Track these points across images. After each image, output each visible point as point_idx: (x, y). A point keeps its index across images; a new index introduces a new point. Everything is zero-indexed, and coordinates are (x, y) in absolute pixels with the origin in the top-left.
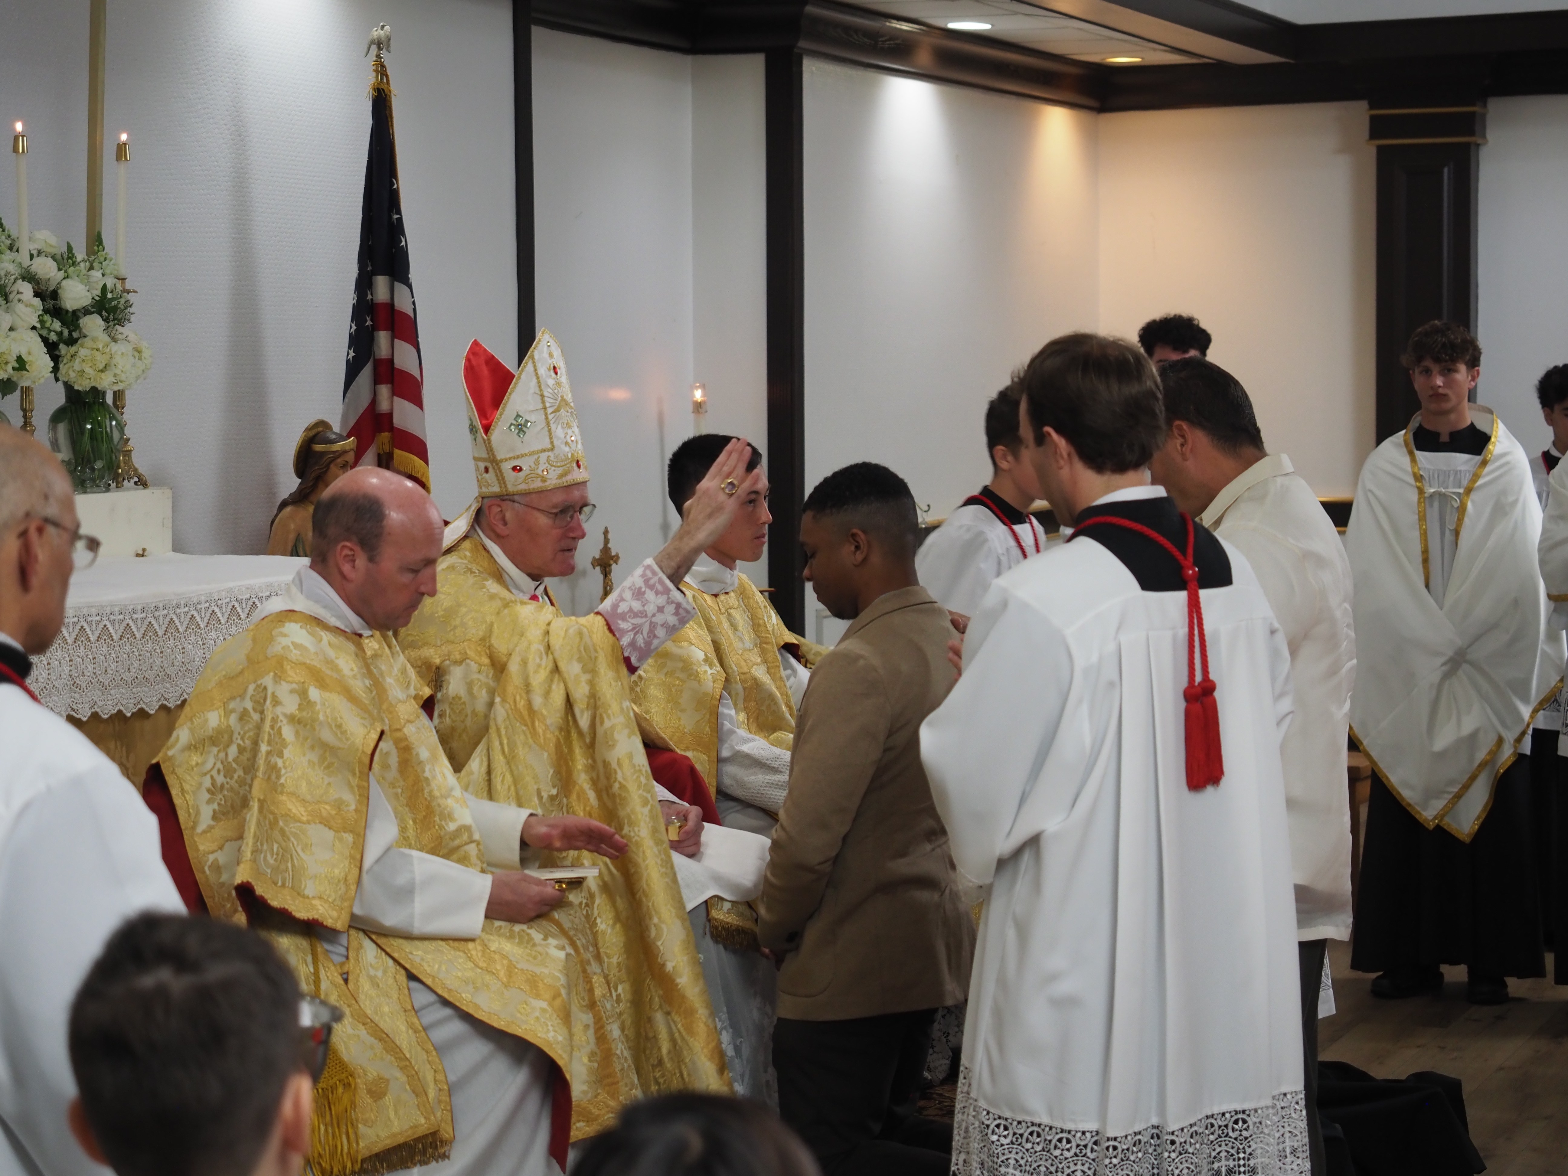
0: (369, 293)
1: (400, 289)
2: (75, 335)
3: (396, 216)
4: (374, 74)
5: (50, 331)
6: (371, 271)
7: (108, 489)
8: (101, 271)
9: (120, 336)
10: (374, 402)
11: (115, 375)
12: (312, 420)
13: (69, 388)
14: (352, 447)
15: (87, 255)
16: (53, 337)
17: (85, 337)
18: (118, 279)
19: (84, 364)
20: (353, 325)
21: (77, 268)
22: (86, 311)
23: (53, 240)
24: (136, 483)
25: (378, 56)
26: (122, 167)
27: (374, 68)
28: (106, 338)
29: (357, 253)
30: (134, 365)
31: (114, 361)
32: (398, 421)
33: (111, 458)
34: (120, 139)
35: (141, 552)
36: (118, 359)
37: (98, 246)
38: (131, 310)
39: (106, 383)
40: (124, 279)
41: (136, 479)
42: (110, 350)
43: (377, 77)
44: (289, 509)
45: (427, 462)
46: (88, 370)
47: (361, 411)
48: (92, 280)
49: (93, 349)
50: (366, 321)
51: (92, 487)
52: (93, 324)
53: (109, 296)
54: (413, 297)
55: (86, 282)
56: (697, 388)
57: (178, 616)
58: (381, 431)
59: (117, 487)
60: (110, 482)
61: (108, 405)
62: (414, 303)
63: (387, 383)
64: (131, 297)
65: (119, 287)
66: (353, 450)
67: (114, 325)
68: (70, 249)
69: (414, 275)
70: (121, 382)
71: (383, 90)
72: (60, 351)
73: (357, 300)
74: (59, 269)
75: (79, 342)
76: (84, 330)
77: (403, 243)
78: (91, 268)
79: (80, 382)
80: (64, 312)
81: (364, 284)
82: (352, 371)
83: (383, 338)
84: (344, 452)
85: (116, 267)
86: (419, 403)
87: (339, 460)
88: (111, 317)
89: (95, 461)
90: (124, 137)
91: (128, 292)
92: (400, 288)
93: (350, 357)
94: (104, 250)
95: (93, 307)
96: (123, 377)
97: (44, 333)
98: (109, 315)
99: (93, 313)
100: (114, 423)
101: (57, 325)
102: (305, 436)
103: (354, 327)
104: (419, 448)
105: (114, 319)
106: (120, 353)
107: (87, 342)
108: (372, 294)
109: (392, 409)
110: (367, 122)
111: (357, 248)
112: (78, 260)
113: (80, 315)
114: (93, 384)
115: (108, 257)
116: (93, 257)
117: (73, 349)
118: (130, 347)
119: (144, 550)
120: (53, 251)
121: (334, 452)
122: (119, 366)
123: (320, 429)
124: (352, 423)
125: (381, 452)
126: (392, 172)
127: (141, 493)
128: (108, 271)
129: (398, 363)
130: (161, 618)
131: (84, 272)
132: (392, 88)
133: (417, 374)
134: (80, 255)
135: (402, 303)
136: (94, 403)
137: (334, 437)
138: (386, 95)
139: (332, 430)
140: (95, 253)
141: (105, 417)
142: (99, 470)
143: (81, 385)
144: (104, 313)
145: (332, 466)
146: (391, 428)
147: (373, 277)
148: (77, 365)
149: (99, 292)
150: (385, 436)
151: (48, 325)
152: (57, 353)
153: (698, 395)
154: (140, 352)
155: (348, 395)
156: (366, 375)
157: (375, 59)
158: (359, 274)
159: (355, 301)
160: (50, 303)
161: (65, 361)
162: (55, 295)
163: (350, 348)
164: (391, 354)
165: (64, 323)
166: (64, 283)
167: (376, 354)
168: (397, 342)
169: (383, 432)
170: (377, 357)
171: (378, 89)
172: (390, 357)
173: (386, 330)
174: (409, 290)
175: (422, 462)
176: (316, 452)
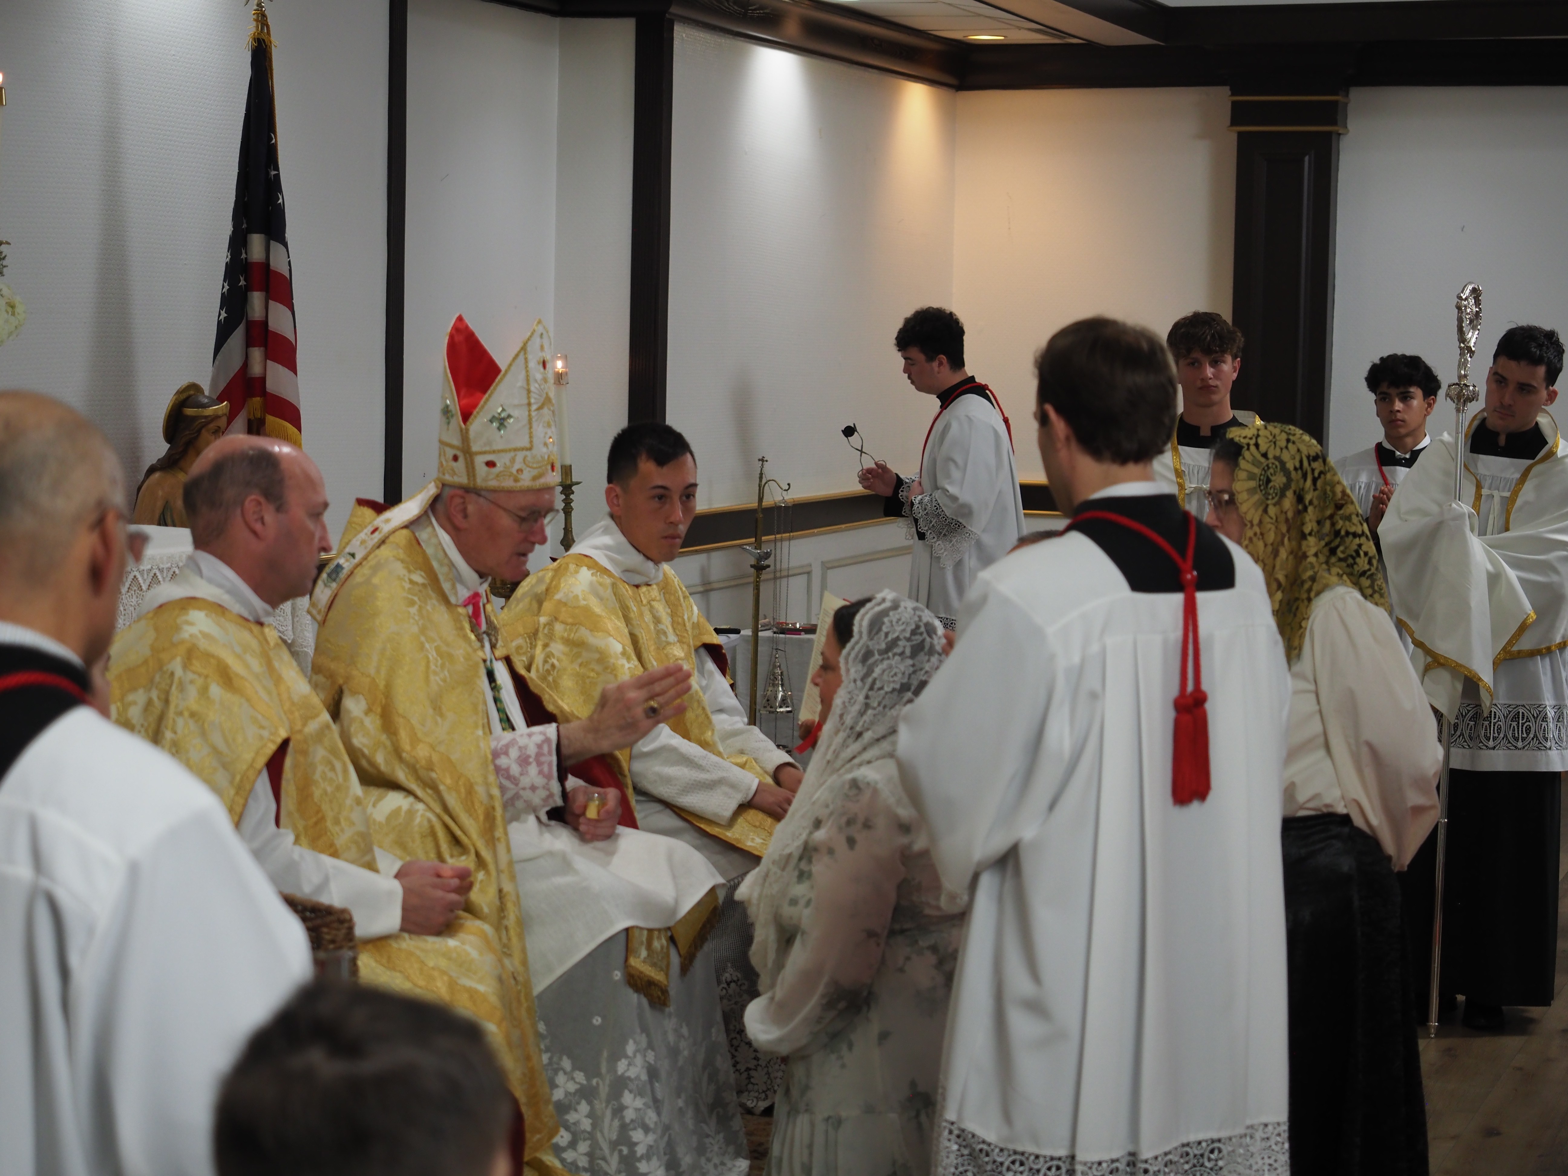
0: (243, 251)
1: (276, 248)
3: (273, 173)
4: (255, 23)
6: (246, 228)
10: (245, 366)
12: (183, 382)
14: (224, 411)
20: (226, 285)
25: (259, 5)
27: (255, 17)
29: (231, 210)
32: (270, 386)
43: (257, 27)
44: (157, 475)
45: (299, 429)
47: (232, 375)
50: (240, 281)
54: (289, 257)
56: (558, 360)
58: (253, 395)
62: (289, 263)
63: (259, 346)
66: (226, 414)
69: (290, 234)
71: (264, 40)
73: (231, 259)
77: (280, 201)
81: (238, 242)
82: (224, 333)
83: (256, 299)
84: (216, 417)
86: (293, 368)
87: (212, 426)
92: (275, 246)
93: (222, 317)
102: (176, 399)
103: (227, 287)
104: (292, 415)
108: (246, 253)
109: (265, 374)
110: (246, 73)
111: (232, 205)
121: (206, 417)
123: (192, 392)
124: (222, 386)
125: (252, 417)
126: (271, 127)
129: (273, 325)
132: (272, 39)
133: (291, 338)
135: (278, 263)
137: (206, 401)
138: (266, 46)
139: (204, 393)
145: (203, 431)
146: (264, 393)
147: (249, 235)
150: (257, 401)
153: (557, 367)
154: (13, 307)
155: (217, 359)
156: (237, 337)
157: (255, 7)
158: (233, 232)
159: (228, 260)
163: (221, 308)
164: (265, 315)
167: (250, 315)
168: (272, 303)
169: (255, 397)
170: (250, 319)
171: (258, 39)
172: (264, 319)
173: (260, 290)
174: (285, 250)
175: (296, 430)
176: (187, 416)
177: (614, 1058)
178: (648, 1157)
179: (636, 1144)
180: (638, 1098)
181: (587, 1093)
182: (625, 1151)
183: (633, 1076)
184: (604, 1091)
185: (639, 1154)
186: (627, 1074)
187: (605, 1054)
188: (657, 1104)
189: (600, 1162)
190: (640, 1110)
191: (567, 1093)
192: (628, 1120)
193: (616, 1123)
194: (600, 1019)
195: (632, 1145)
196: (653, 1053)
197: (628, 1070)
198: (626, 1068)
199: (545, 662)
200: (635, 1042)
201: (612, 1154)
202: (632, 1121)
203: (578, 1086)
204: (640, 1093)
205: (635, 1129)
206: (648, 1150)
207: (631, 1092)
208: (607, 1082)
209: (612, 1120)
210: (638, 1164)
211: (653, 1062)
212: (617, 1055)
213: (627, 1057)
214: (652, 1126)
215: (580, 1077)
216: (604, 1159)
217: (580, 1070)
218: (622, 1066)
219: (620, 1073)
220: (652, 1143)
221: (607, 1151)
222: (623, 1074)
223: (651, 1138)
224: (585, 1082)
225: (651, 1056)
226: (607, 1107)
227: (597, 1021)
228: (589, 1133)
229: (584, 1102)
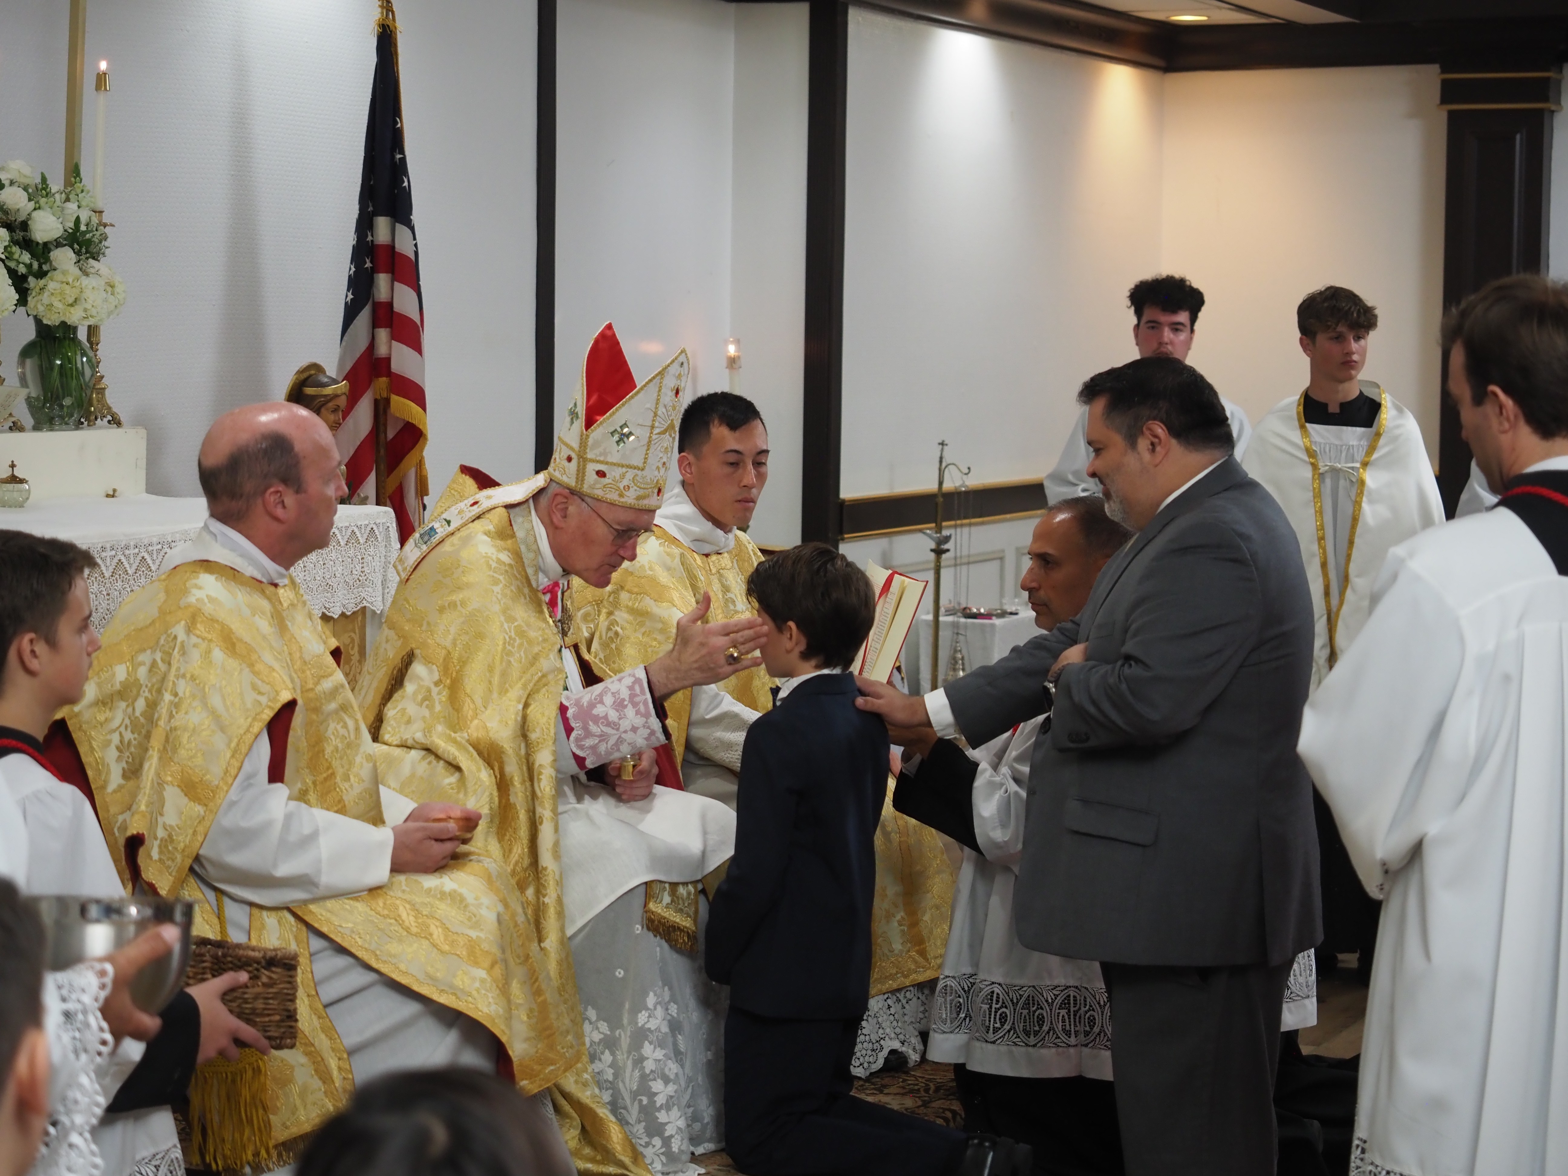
0: (369, 234)
1: (402, 231)
2: (45, 268)
3: (399, 156)
4: (379, 10)
5: (19, 262)
6: (372, 211)
7: (78, 425)
8: (77, 204)
9: (92, 270)
10: (372, 346)
11: (85, 310)
12: (304, 362)
13: (38, 321)
14: (343, 391)
15: (65, 187)
16: (22, 269)
17: (55, 270)
18: (95, 212)
19: (53, 298)
20: (352, 267)
21: (52, 199)
22: (58, 244)
23: (27, 171)
24: (109, 422)
26: (102, 96)
27: (380, 3)
28: (77, 271)
29: (358, 194)
30: (106, 300)
31: (84, 295)
32: (395, 367)
33: (81, 395)
34: (99, 68)
35: (111, 493)
36: (88, 294)
37: (75, 178)
38: (106, 244)
39: (74, 317)
40: (101, 212)
41: (110, 418)
42: (81, 284)
43: (382, 13)
45: (424, 408)
46: (58, 304)
47: (358, 356)
48: (66, 212)
49: (62, 282)
50: (366, 263)
51: (61, 424)
52: (64, 257)
53: (83, 228)
54: (415, 239)
55: (60, 213)
56: (732, 342)
57: (127, 557)
58: (379, 375)
59: (88, 425)
60: (82, 420)
61: (80, 342)
62: (416, 245)
63: (386, 327)
64: (108, 230)
65: (95, 220)
66: (345, 394)
67: (87, 258)
68: (44, 179)
69: (417, 217)
70: (92, 316)
71: (388, 26)
72: (29, 284)
73: (357, 241)
74: (30, 200)
75: (49, 275)
76: (54, 263)
77: (406, 184)
78: (68, 200)
79: (48, 316)
80: (34, 244)
81: (364, 225)
82: (350, 314)
83: (382, 280)
84: (336, 396)
85: (93, 200)
86: (417, 347)
87: (330, 404)
88: (84, 250)
89: (64, 398)
90: (103, 66)
91: (105, 225)
92: (401, 229)
93: (349, 299)
94: (81, 182)
95: (65, 239)
96: (94, 312)
97: (12, 265)
98: (81, 248)
99: (65, 245)
100: (85, 359)
101: (26, 257)
102: (297, 379)
103: (353, 269)
104: (417, 395)
105: (86, 253)
106: (91, 287)
107: (57, 275)
108: (372, 236)
109: (390, 355)
110: (372, 59)
111: (358, 189)
112: (53, 191)
113: (52, 247)
114: (63, 319)
115: (85, 189)
116: (70, 189)
117: (42, 282)
118: (102, 283)
119: (115, 491)
120: (27, 181)
121: (325, 396)
122: (90, 301)
123: (313, 372)
124: (348, 367)
125: (379, 398)
126: (396, 111)
127: (114, 431)
128: (83, 203)
129: (397, 307)
130: (108, 559)
131: (58, 203)
132: (398, 24)
133: (416, 318)
134: (56, 186)
135: (404, 245)
136: (64, 338)
137: (326, 380)
138: (391, 32)
139: (325, 373)
140: (72, 185)
141: (76, 354)
142: (68, 407)
143: (49, 319)
144: (76, 246)
145: (323, 409)
146: (389, 373)
147: (375, 218)
148: (45, 298)
149: (72, 225)
150: (383, 381)
151: (16, 256)
152: (25, 285)
153: (732, 350)
154: (112, 287)
155: (345, 338)
156: (364, 317)
158: (360, 215)
159: (355, 242)
160: (19, 235)
161: (34, 294)
162: (25, 226)
163: (348, 290)
164: (390, 296)
165: (33, 255)
166: (35, 214)
167: (376, 296)
168: (396, 284)
169: (381, 377)
170: (376, 300)
171: (383, 25)
172: (390, 300)
173: (386, 272)
174: (410, 232)
175: (420, 409)
176: (308, 395)
177: (636, 1010)
178: (668, 1107)
179: (656, 1094)
180: (658, 1049)
181: (610, 1043)
182: (645, 1101)
183: (652, 1029)
184: (625, 1042)
185: (658, 1105)
186: (647, 1026)
187: (627, 1006)
188: (678, 1056)
189: (622, 1111)
190: (659, 1061)
191: (592, 1043)
192: (647, 1071)
193: (637, 1073)
194: (622, 972)
195: (652, 1095)
196: (675, 1006)
197: (648, 1021)
198: (646, 1020)
199: (609, 629)
200: (655, 995)
201: (633, 1104)
202: (652, 1071)
203: (602, 1036)
204: (661, 1045)
205: (655, 1080)
206: (667, 1100)
207: (651, 1043)
208: (629, 1033)
209: (633, 1071)
210: (657, 1114)
211: (675, 1015)
212: (639, 1006)
213: (647, 1009)
214: (672, 1077)
215: (604, 1027)
216: (625, 1108)
217: (604, 1021)
218: (642, 1018)
219: (640, 1025)
220: (672, 1094)
221: (628, 1102)
222: (643, 1025)
223: (671, 1089)
224: (608, 1033)
225: (673, 1009)
226: (628, 1058)
227: (620, 973)
228: (610, 1082)
229: (607, 1052)
